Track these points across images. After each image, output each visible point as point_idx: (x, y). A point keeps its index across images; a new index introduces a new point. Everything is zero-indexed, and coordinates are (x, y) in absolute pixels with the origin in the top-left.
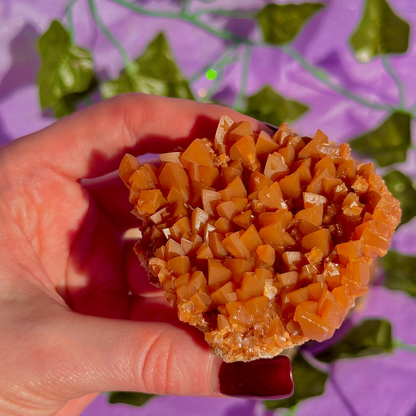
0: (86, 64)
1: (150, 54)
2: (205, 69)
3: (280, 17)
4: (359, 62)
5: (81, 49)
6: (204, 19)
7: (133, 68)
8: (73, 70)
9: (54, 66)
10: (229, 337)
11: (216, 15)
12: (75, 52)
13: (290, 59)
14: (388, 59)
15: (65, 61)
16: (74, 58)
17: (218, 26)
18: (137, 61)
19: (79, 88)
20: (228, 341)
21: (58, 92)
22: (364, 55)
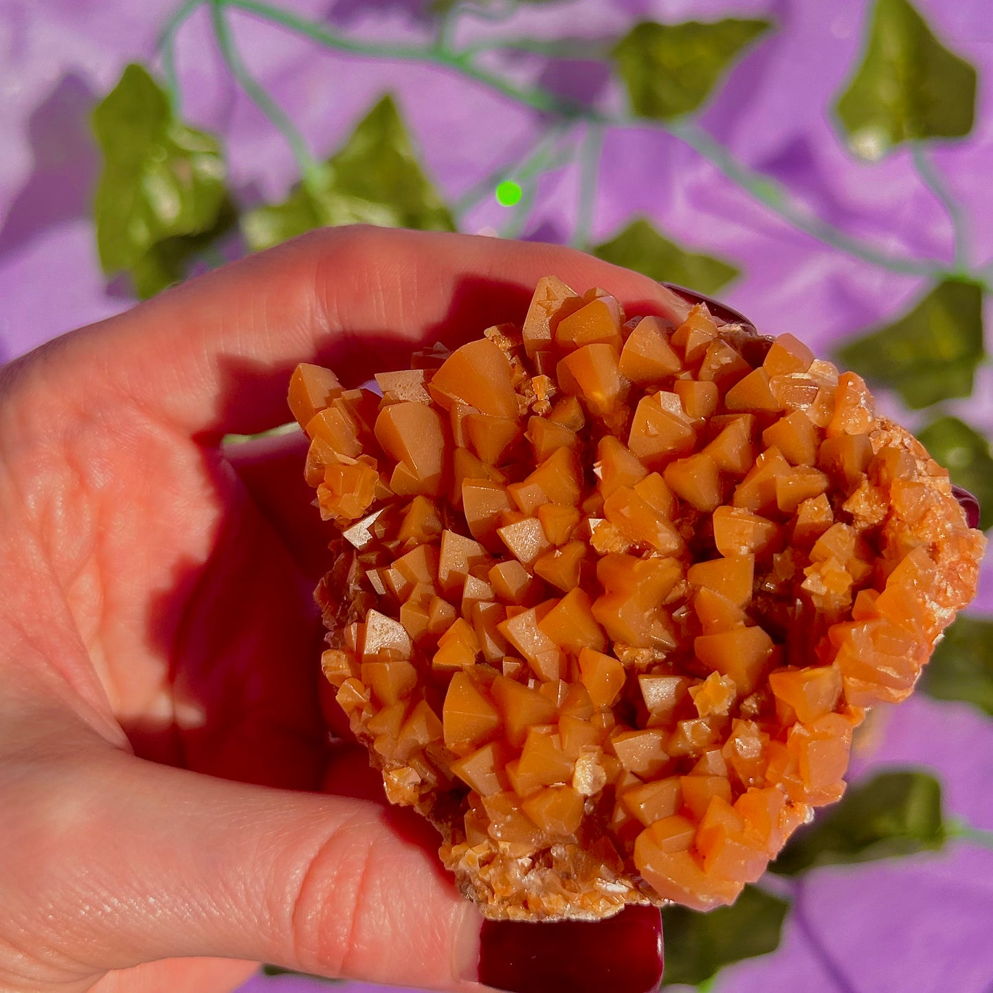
0: (209, 168)
1: (360, 145)
2: (492, 181)
3: (667, 54)
4: (858, 159)
5: (196, 132)
6: (488, 61)
7: (319, 177)
8: (176, 183)
9: (133, 173)
10: (492, 866)
11: (516, 53)
12: (183, 139)
13: (694, 156)
14: (927, 152)
15: (157, 160)
16: (180, 155)
17: (521, 78)
18: (333, 161)
19: (192, 225)
20: (491, 873)
21: (141, 234)
22: (871, 144)
